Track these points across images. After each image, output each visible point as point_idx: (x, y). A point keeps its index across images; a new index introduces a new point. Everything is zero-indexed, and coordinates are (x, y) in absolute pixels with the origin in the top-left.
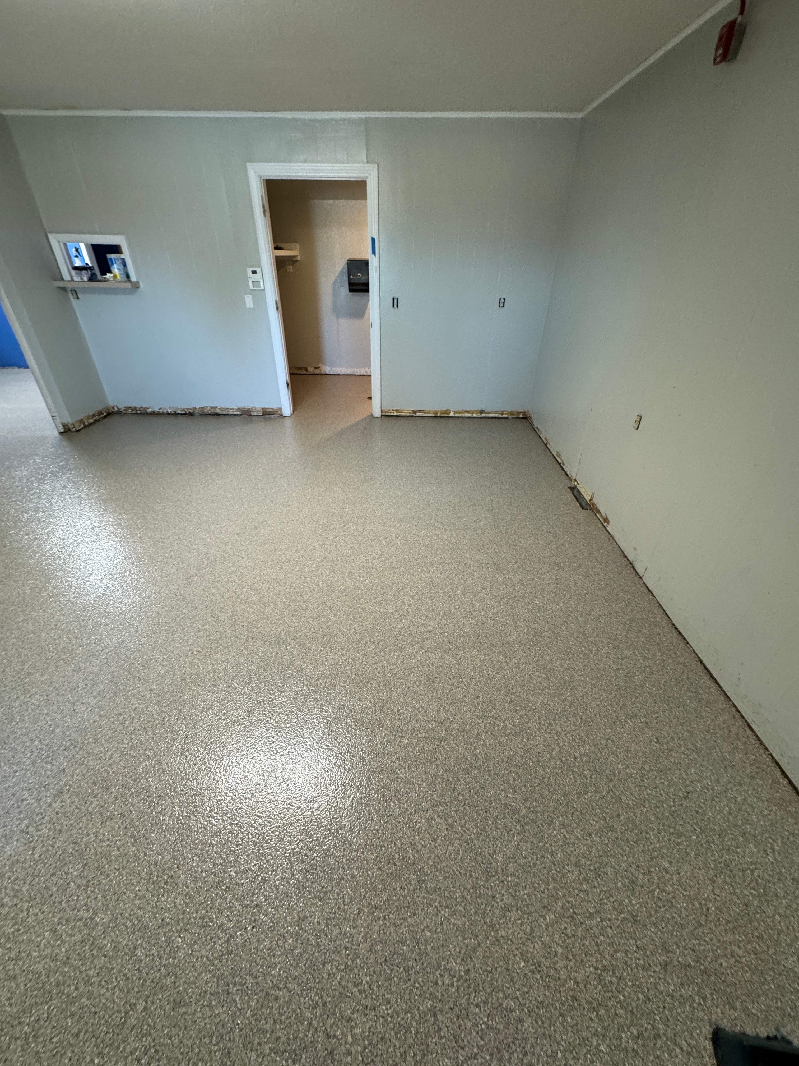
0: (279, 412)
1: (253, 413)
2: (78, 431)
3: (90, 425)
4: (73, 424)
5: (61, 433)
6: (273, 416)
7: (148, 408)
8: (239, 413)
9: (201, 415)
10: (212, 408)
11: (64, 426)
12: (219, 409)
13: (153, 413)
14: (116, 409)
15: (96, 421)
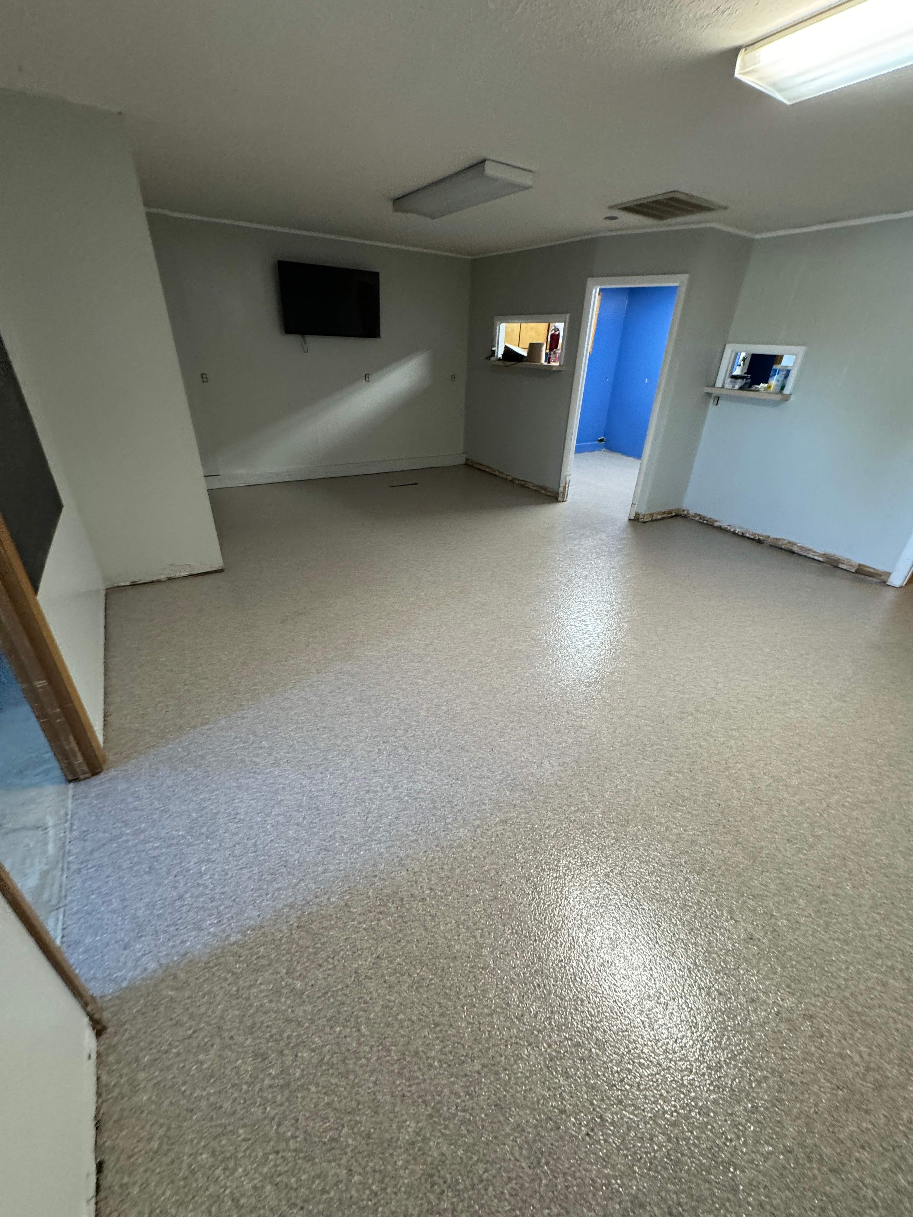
0: (883, 578)
1: (841, 566)
2: (644, 522)
3: (656, 520)
4: (644, 515)
5: (630, 520)
6: (870, 578)
7: (717, 521)
8: (821, 559)
9: (771, 546)
10: (789, 542)
11: (637, 514)
12: (798, 547)
13: (720, 528)
14: (686, 512)
15: (663, 519)
